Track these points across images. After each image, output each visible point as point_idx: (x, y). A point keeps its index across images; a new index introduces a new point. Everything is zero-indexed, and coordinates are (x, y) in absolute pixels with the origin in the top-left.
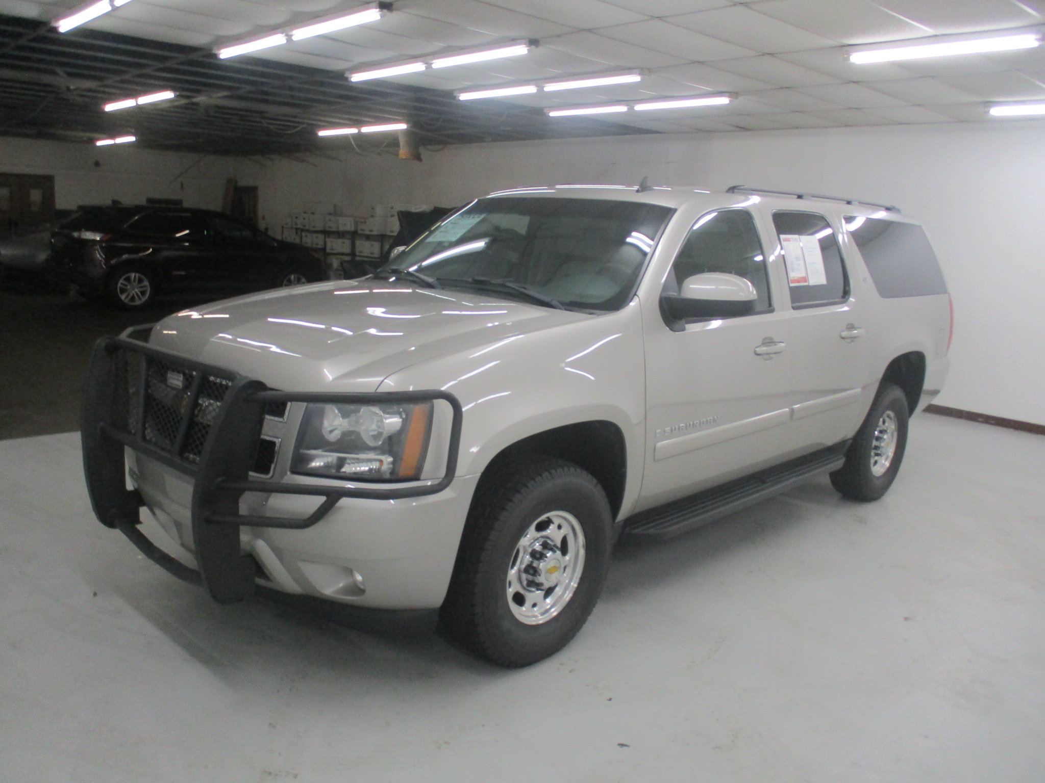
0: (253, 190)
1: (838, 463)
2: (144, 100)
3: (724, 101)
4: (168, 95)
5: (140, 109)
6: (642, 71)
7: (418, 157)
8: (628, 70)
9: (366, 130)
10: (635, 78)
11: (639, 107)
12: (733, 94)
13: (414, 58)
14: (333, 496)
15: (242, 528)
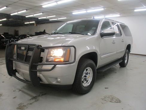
0: (18, 31)
1: (122, 61)
2: (3, 20)
3: (66, 18)
4: (6, 19)
5: (2, 21)
6: (55, 15)
7: (37, 26)
8: (54, 15)
9: (30, 23)
10: (55, 16)
11: (58, 19)
12: (67, 17)
13: (32, 15)
14: (55, 65)
15: (38, 72)
